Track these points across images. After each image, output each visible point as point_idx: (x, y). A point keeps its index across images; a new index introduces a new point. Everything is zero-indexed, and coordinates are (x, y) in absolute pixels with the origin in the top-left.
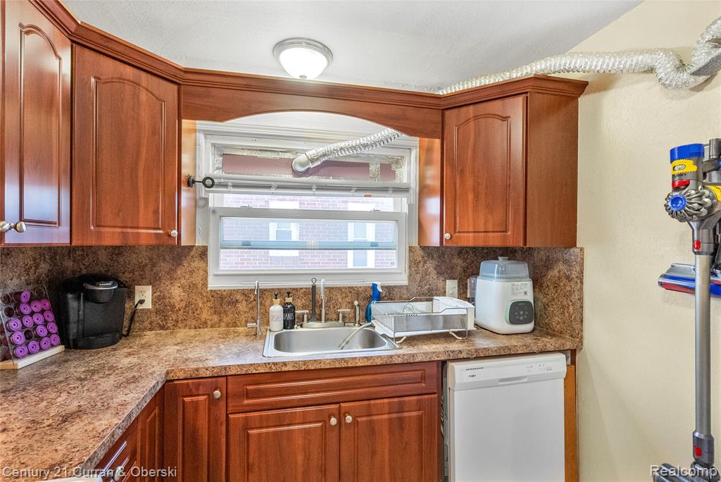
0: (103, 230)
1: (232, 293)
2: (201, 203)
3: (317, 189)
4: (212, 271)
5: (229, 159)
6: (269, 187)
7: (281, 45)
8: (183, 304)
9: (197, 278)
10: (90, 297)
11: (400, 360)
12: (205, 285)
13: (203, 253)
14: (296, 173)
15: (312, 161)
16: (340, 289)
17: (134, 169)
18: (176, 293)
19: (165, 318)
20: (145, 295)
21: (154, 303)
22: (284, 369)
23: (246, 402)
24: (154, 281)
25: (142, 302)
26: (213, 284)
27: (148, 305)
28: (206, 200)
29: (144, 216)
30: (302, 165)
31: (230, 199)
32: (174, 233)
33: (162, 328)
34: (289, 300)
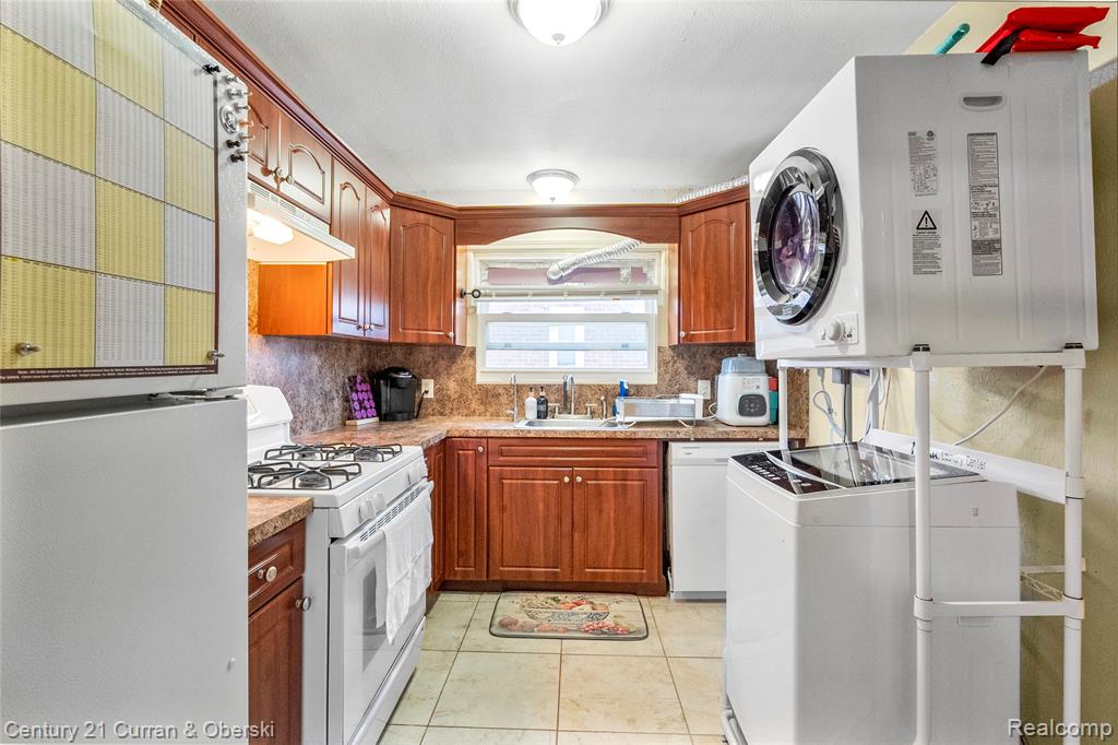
0: (407, 331)
1: (495, 387)
2: (470, 311)
3: (569, 295)
4: (479, 369)
5: (494, 272)
6: (526, 295)
7: (533, 176)
8: (457, 396)
9: (468, 375)
10: (394, 384)
11: (622, 436)
12: (474, 380)
13: (473, 353)
14: (552, 282)
15: (563, 270)
16: (589, 386)
17: (425, 287)
18: (452, 386)
19: (443, 406)
20: (428, 386)
21: (435, 394)
22: (529, 435)
23: (501, 458)
24: (435, 376)
25: (426, 392)
26: (481, 379)
27: (431, 395)
28: (475, 308)
29: (431, 322)
30: (555, 274)
31: (496, 307)
32: (451, 334)
33: (442, 414)
34: (543, 394)
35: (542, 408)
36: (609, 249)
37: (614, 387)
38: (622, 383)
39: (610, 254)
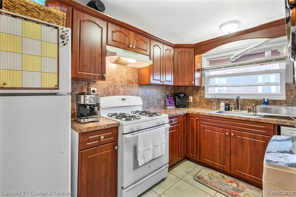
0: (179, 82)
1: (211, 99)
2: (203, 75)
3: (239, 66)
4: (206, 93)
5: (212, 62)
6: (222, 68)
8: (199, 101)
9: (202, 95)
10: (179, 97)
11: (253, 120)
12: (204, 97)
13: (204, 88)
14: (232, 62)
15: (236, 57)
16: (249, 100)
17: (185, 69)
18: (197, 98)
19: (195, 104)
20: (191, 98)
21: (193, 101)
22: (213, 116)
23: (204, 122)
24: (193, 95)
25: (190, 100)
26: (206, 96)
27: (191, 101)
28: (205, 74)
29: (187, 80)
30: (233, 59)
31: (212, 73)
32: (193, 83)
33: (194, 107)
34: (227, 102)
35: (227, 107)
36: (255, 45)
37: (261, 101)
38: (264, 99)
39: (256, 47)
